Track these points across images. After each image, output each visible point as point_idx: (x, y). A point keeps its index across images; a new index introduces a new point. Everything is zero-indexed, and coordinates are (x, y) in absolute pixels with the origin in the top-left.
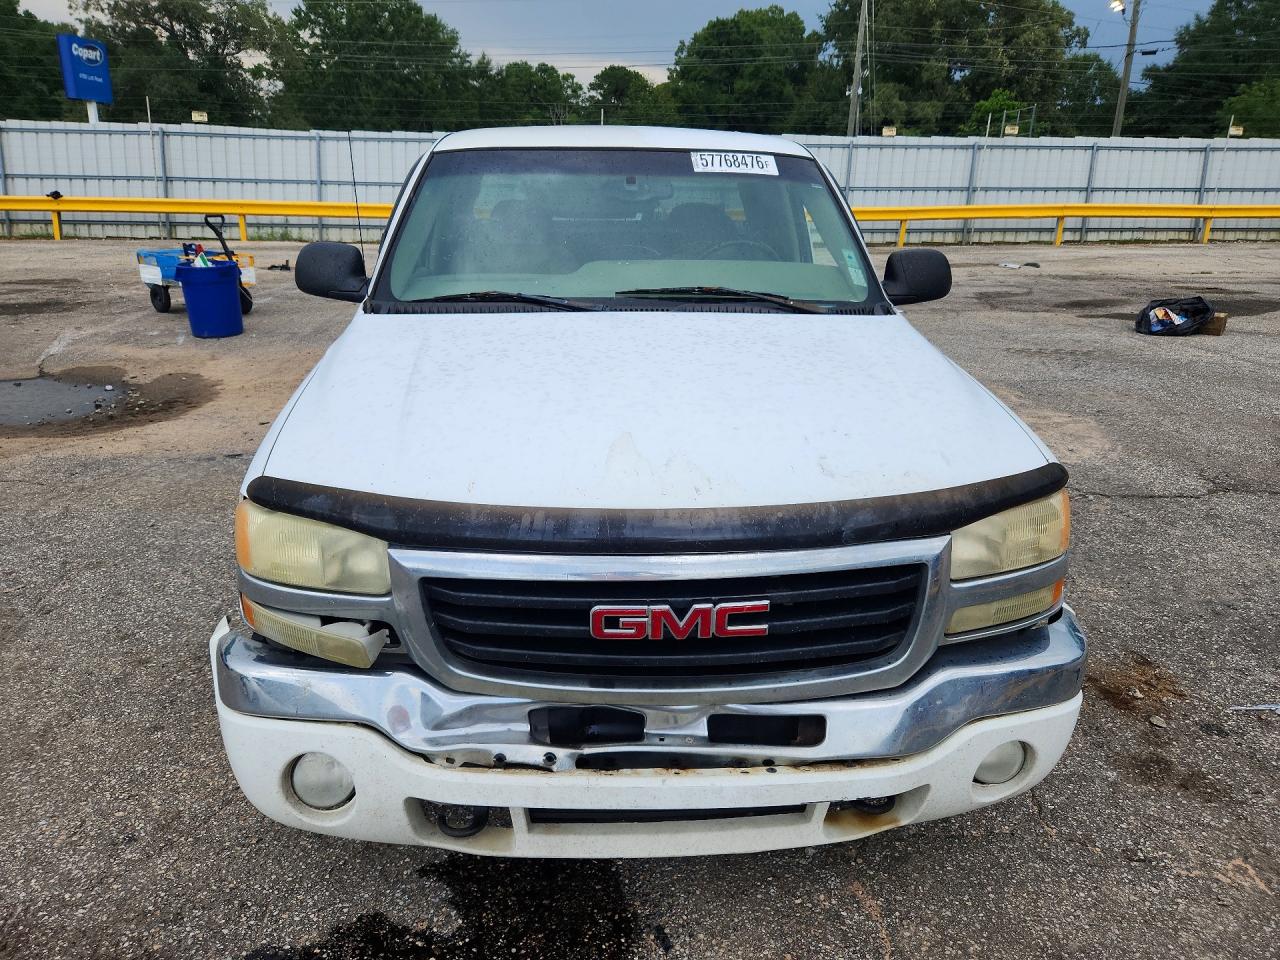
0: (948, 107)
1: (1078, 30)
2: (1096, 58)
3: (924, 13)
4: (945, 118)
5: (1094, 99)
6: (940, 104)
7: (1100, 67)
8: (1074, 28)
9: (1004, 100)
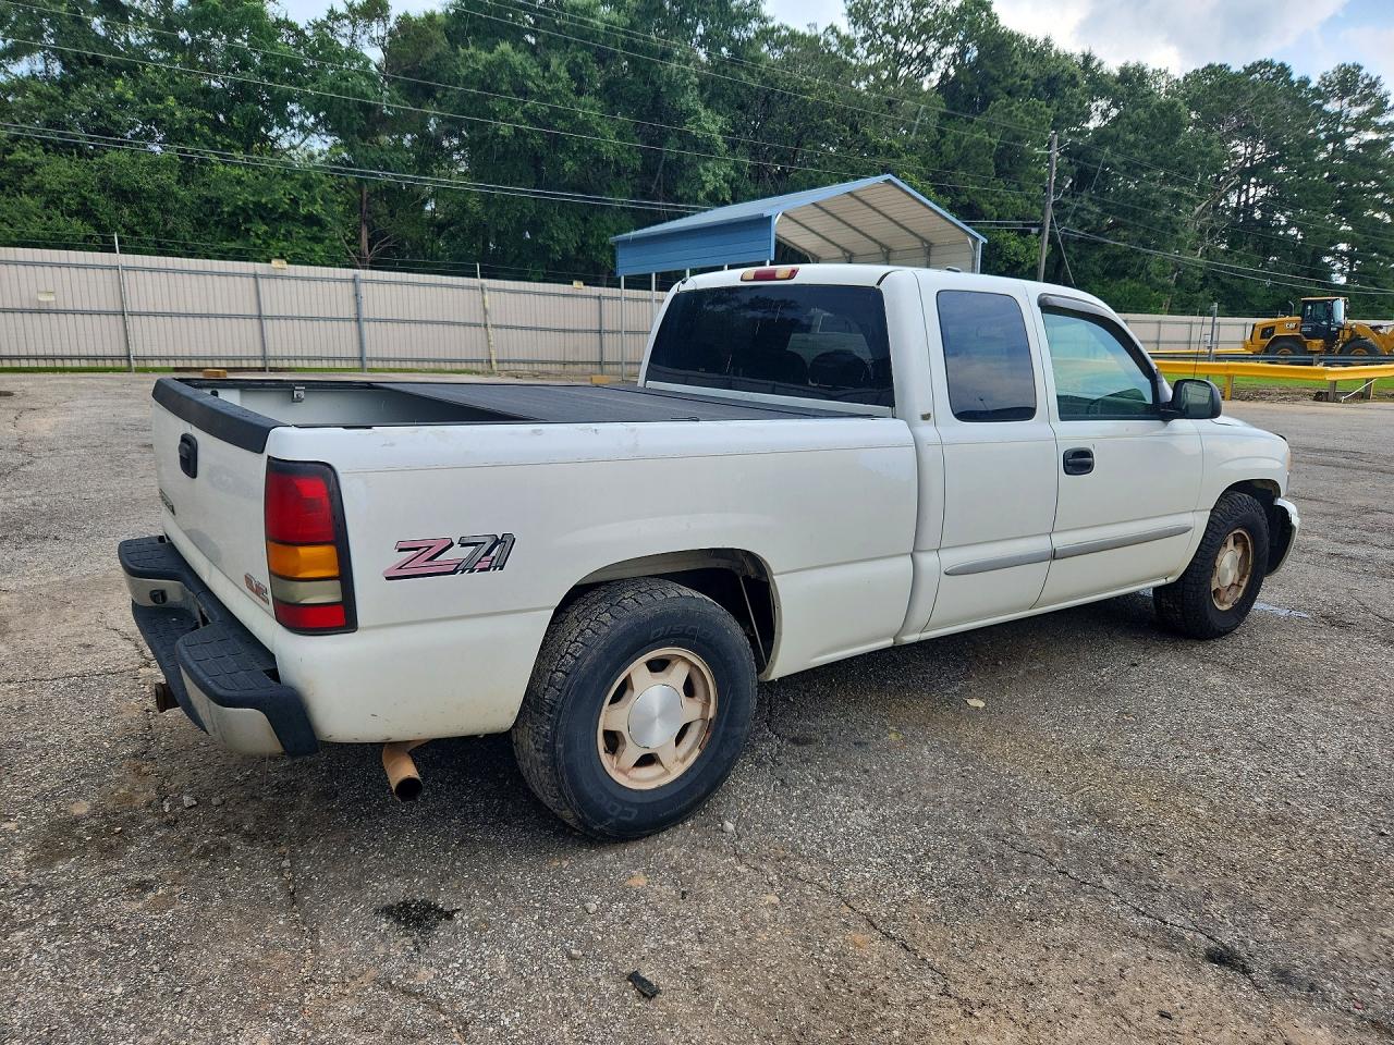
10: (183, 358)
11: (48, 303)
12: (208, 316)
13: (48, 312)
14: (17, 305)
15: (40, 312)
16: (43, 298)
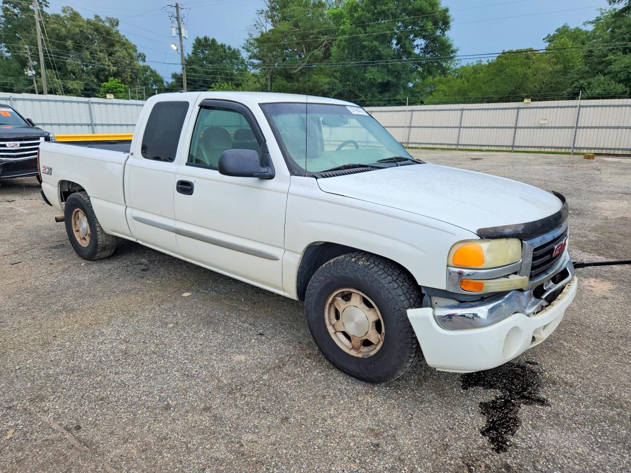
0: (86, 84)
1: (140, 54)
2: (149, 67)
3: (60, 35)
4: (85, 90)
5: (152, 85)
6: (81, 82)
7: (152, 71)
8: (138, 53)
9: (116, 83)
10: (599, 149)
11: (545, 124)
12: (618, 128)
13: (544, 128)
14: (533, 126)
15: (541, 128)
16: (542, 122)
